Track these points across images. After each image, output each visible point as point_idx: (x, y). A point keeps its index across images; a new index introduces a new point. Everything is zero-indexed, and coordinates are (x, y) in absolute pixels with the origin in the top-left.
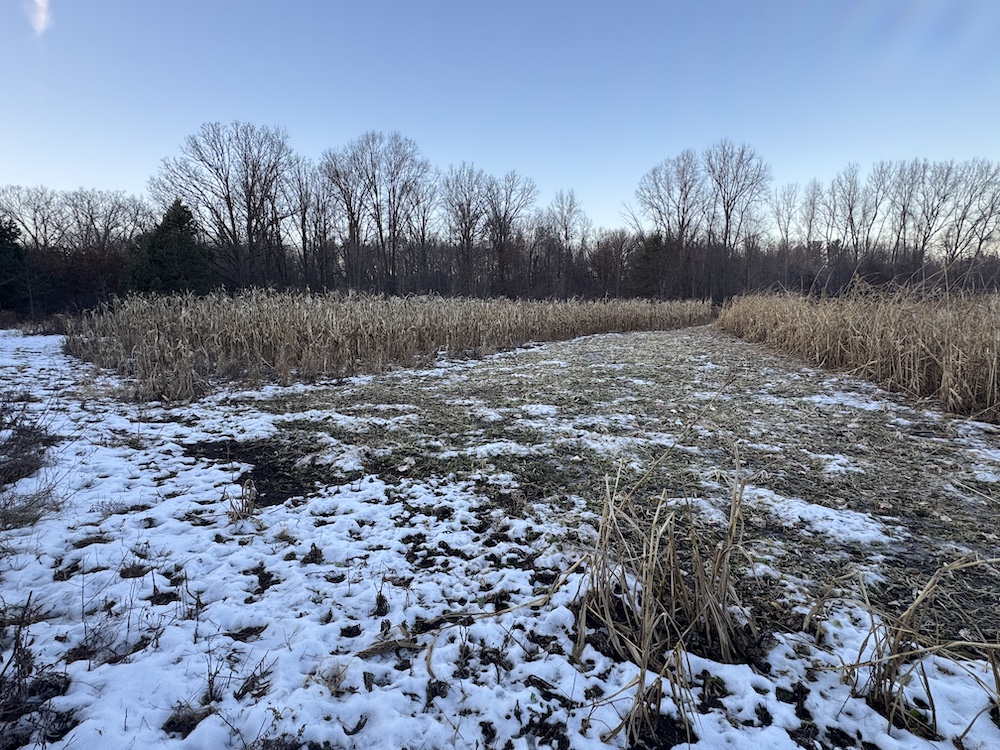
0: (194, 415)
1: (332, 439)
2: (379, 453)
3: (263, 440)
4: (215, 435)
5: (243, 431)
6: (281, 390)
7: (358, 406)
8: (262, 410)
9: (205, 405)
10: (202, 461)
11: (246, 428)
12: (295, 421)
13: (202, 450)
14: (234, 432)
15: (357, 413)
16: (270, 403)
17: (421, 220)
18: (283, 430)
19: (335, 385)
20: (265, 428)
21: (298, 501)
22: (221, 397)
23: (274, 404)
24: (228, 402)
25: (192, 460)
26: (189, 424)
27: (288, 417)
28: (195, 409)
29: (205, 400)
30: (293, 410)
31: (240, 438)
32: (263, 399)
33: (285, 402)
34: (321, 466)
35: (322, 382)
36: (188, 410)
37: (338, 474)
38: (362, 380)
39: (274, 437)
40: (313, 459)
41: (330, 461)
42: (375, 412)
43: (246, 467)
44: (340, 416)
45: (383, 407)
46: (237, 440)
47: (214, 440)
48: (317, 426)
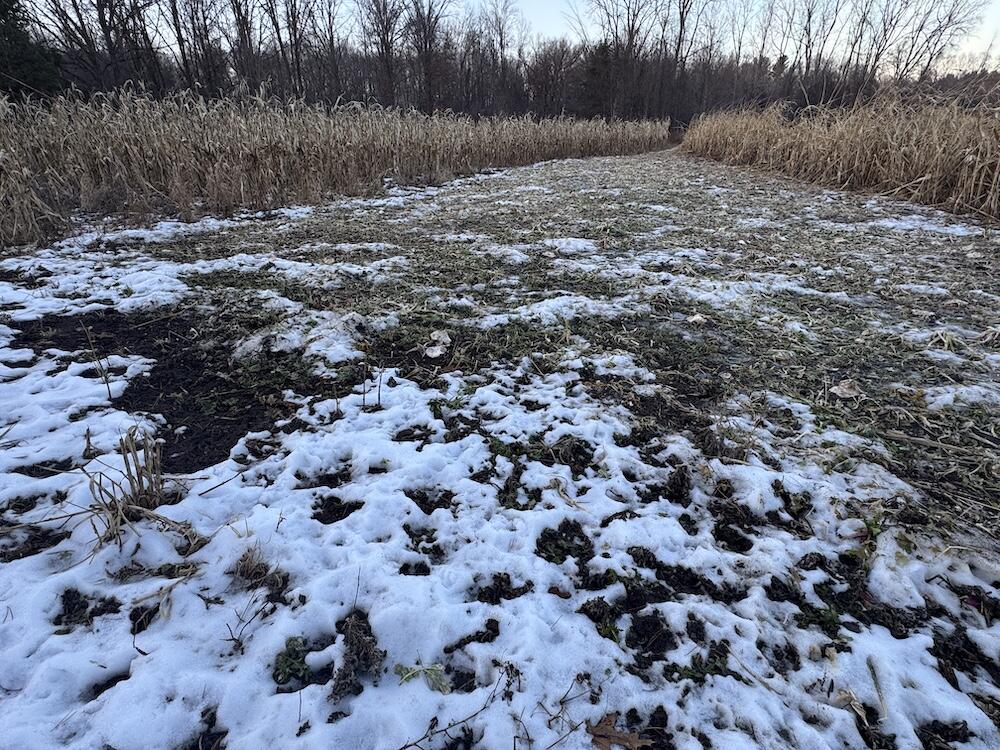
0: (40, 268)
1: (287, 301)
2: (378, 323)
3: (167, 308)
4: (77, 301)
5: (128, 293)
6: (183, 227)
7: (308, 246)
8: (159, 256)
9: (64, 251)
10: (50, 356)
11: (135, 287)
12: (217, 273)
13: (51, 332)
14: (113, 294)
15: (309, 257)
16: (170, 246)
17: (326, 16)
18: (199, 288)
19: (263, 219)
20: (167, 286)
21: (261, 443)
22: (88, 239)
23: (177, 247)
24: (102, 247)
25: (27, 354)
26: (31, 283)
27: (202, 266)
28: (46, 259)
29: (63, 243)
30: (209, 255)
31: (124, 305)
32: (157, 240)
33: (193, 244)
34: (282, 353)
35: (243, 216)
36: (33, 260)
37: (321, 371)
38: (299, 213)
39: (185, 300)
40: (266, 342)
41: (297, 344)
42: (337, 255)
43: (138, 365)
44: (286, 263)
45: (346, 247)
46: (118, 308)
47: (75, 310)
48: (255, 280)
